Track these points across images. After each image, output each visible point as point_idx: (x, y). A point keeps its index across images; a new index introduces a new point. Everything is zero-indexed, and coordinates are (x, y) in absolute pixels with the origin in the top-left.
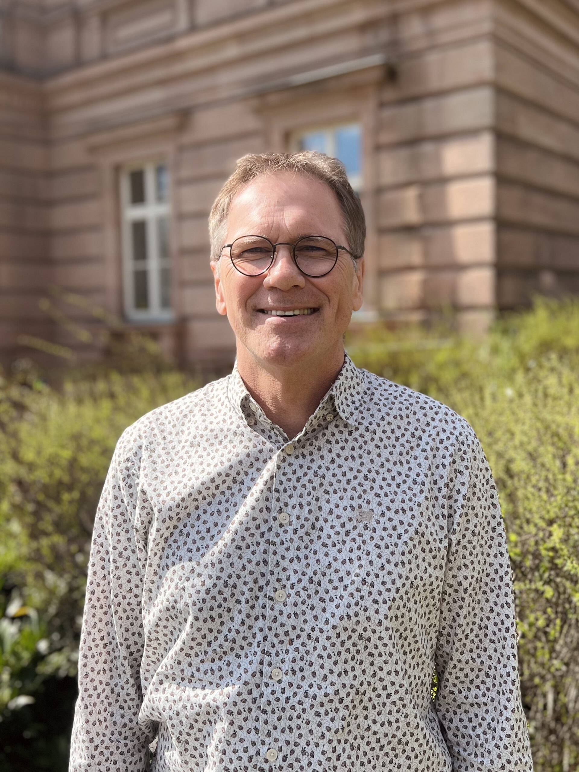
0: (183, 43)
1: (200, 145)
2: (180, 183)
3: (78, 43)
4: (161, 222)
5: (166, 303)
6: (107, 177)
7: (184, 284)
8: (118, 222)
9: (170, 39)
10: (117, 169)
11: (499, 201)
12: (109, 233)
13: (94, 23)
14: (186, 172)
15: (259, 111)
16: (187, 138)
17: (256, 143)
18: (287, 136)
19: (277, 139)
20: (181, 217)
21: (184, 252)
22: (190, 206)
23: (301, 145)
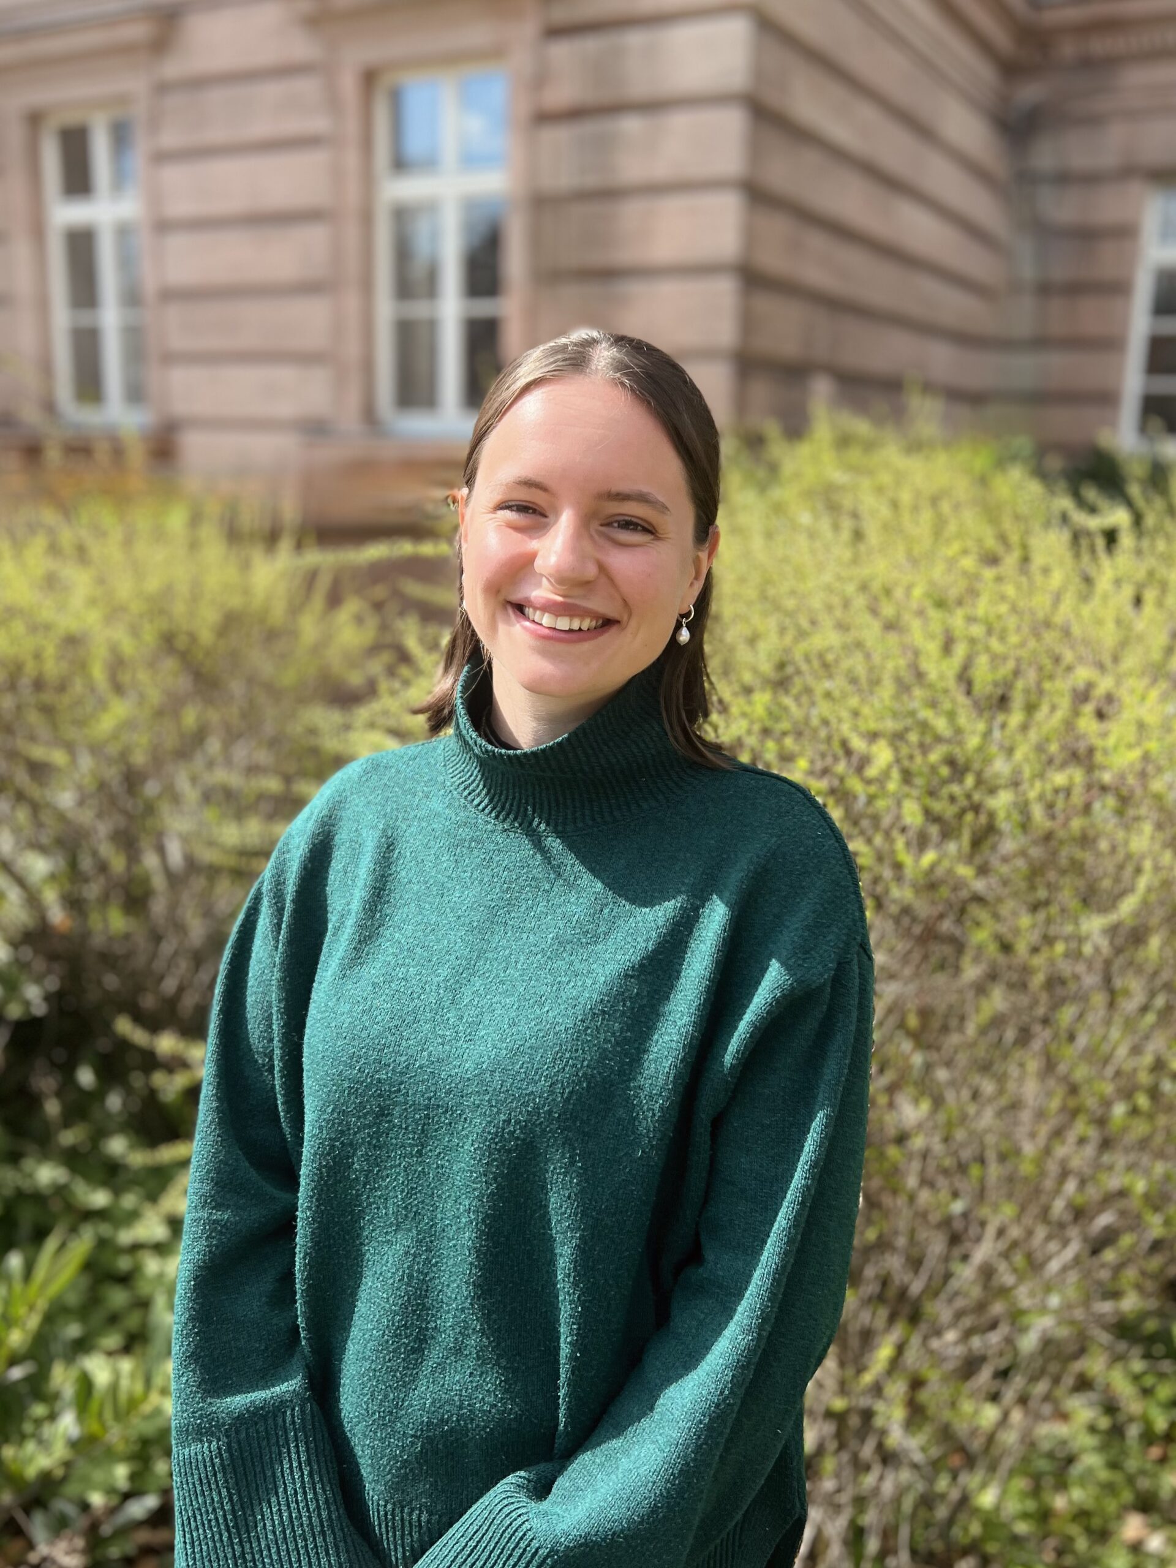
1: (199, 83)
2: (161, 157)
4: (123, 231)
5: (135, 394)
6: (14, 138)
7: (170, 358)
8: (38, 229)
10: (35, 119)
11: (750, 235)
12: (21, 251)
14: (170, 139)
15: (313, 24)
16: (172, 68)
17: (308, 87)
18: (370, 78)
19: (349, 85)
20: (163, 226)
21: (170, 295)
22: (180, 207)
23: (396, 99)
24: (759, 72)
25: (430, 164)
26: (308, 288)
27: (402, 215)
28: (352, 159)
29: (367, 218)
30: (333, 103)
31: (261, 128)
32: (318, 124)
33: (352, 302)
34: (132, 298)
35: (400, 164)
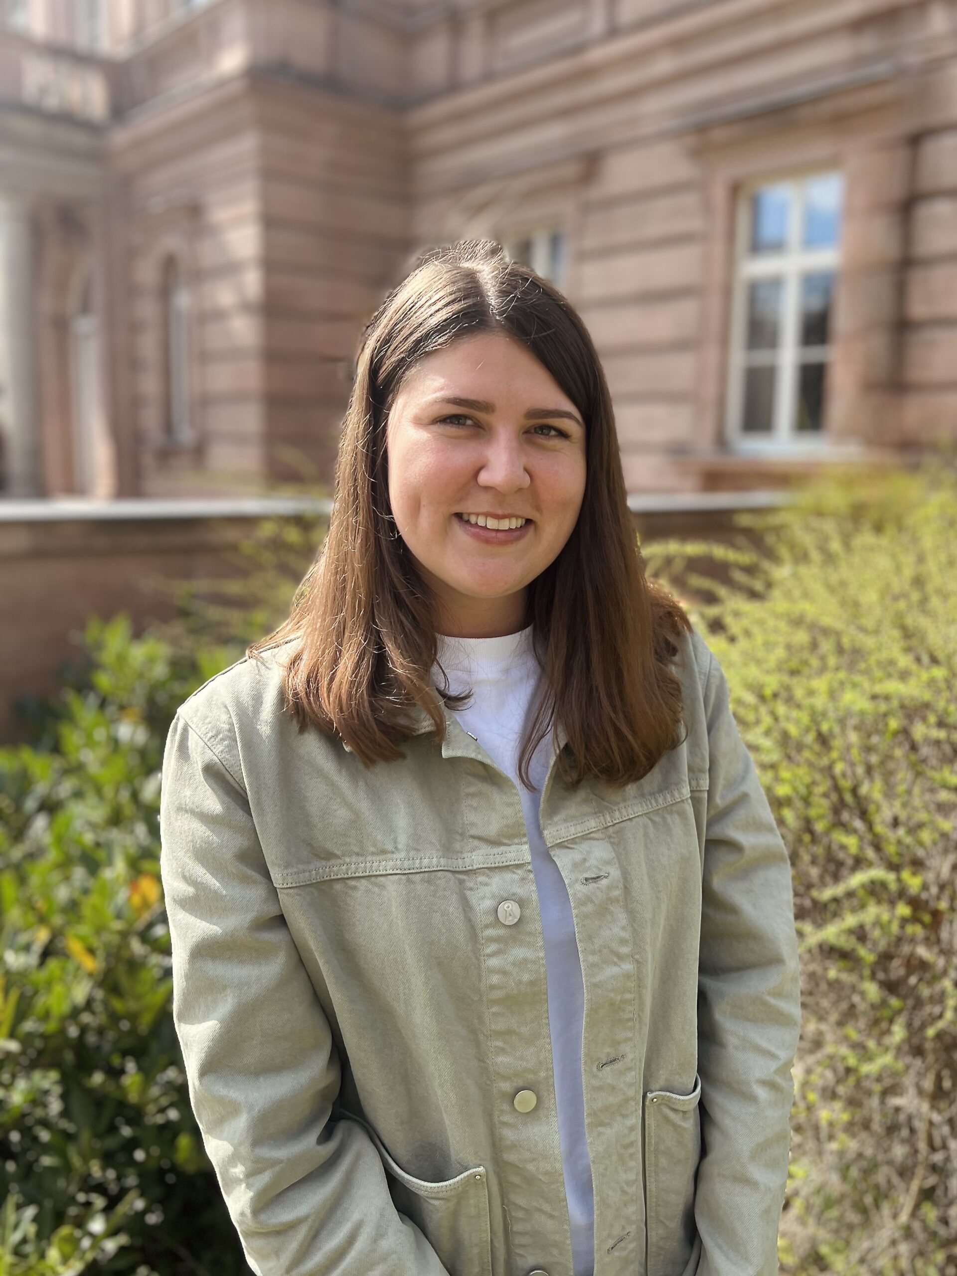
0: (597, 55)
1: (611, 203)
2: (582, 256)
3: (454, 58)
9: (578, 49)
13: (476, 28)
14: (590, 242)
15: (698, 154)
16: (595, 193)
17: (690, 200)
18: (735, 190)
19: (720, 195)
23: (756, 205)
25: (777, 247)
26: (681, 345)
27: (754, 289)
28: (718, 249)
29: (727, 292)
30: (707, 208)
31: (656, 229)
32: (695, 224)
33: (712, 355)
35: (756, 247)
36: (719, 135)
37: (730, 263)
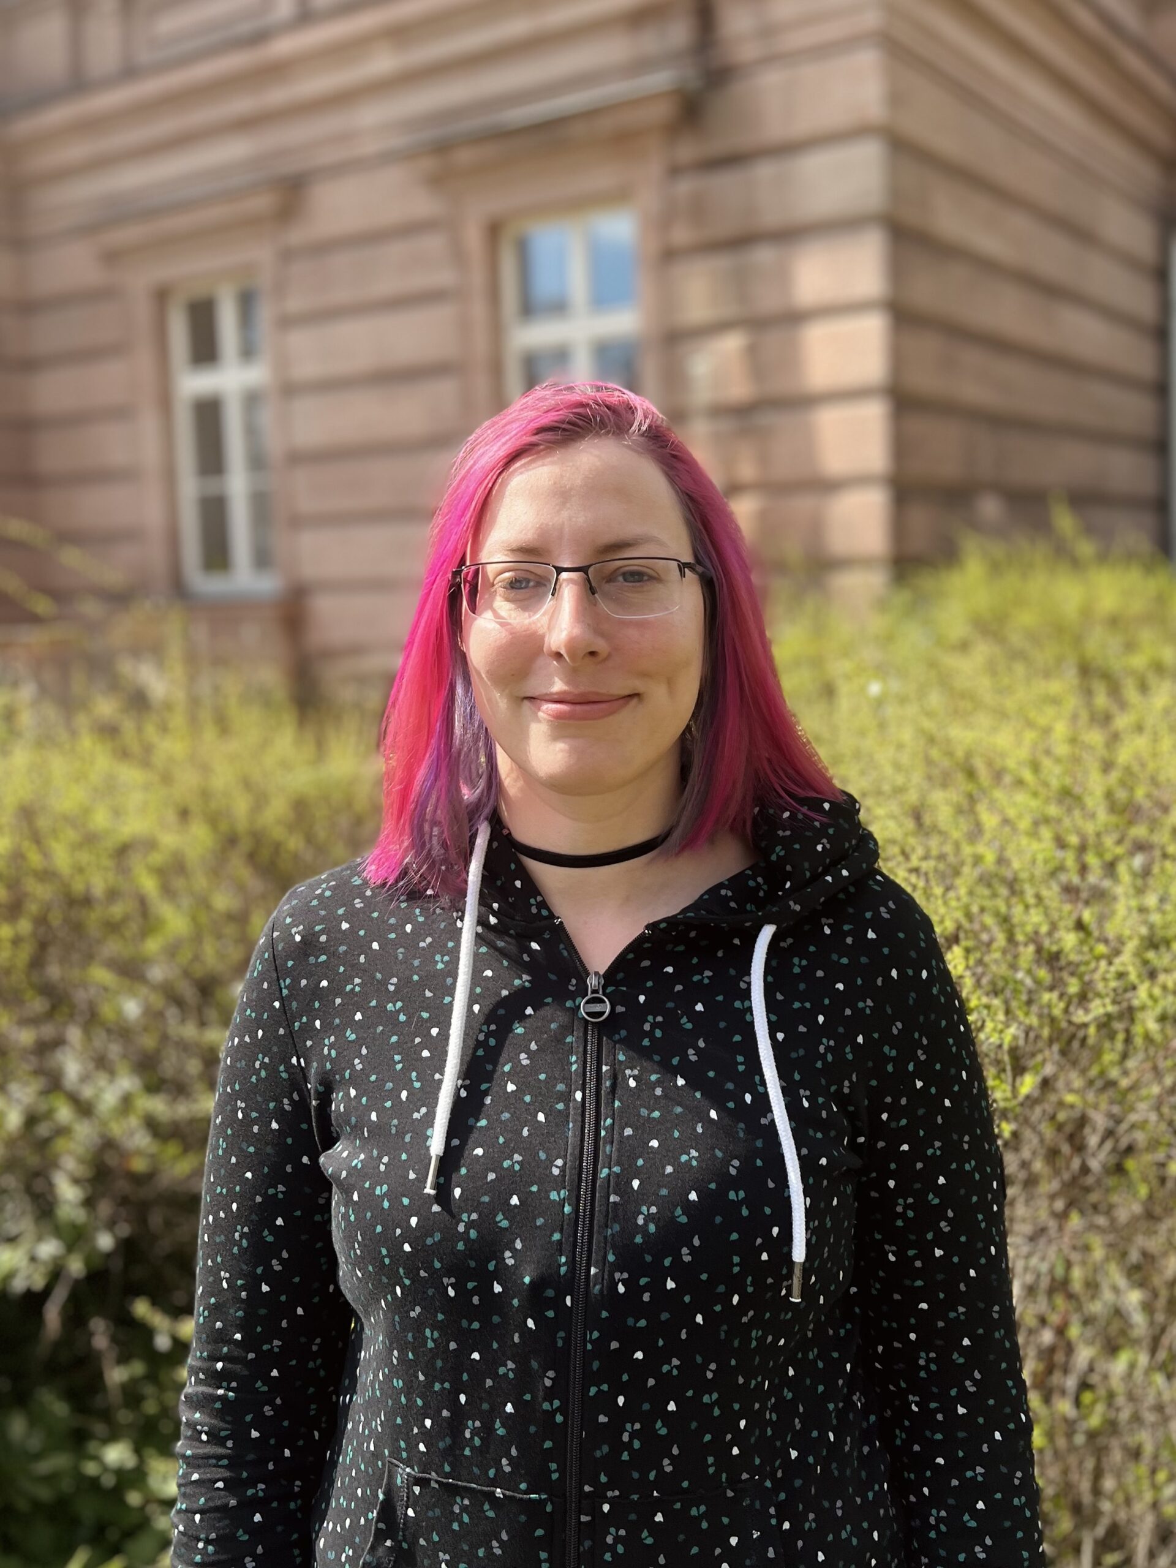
0: (284, 46)
1: (323, 248)
2: (286, 322)
3: (76, 43)
4: (252, 399)
5: (263, 559)
6: (142, 311)
7: (297, 522)
8: (165, 400)
9: (260, 37)
11: (898, 358)
12: (149, 425)
14: (295, 303)
15: (437, 181)
16: (297, 236)
17: (434, 243)
18: (494, 231)
19: (473, 237)
20: (289, 390)
21: (297, 458)
22: (307, 369)
23: (523, 249)
24: (895, 192)
25: (559, 308)
27: (531, 361)
28: (478, 310)
29: (496, 367)
30: (458, 256)
31: (388, 285)
32: (443, 277)
34: (257, 462)
35: (528, 309)
36: (465, 156)
37: (497, 331)
